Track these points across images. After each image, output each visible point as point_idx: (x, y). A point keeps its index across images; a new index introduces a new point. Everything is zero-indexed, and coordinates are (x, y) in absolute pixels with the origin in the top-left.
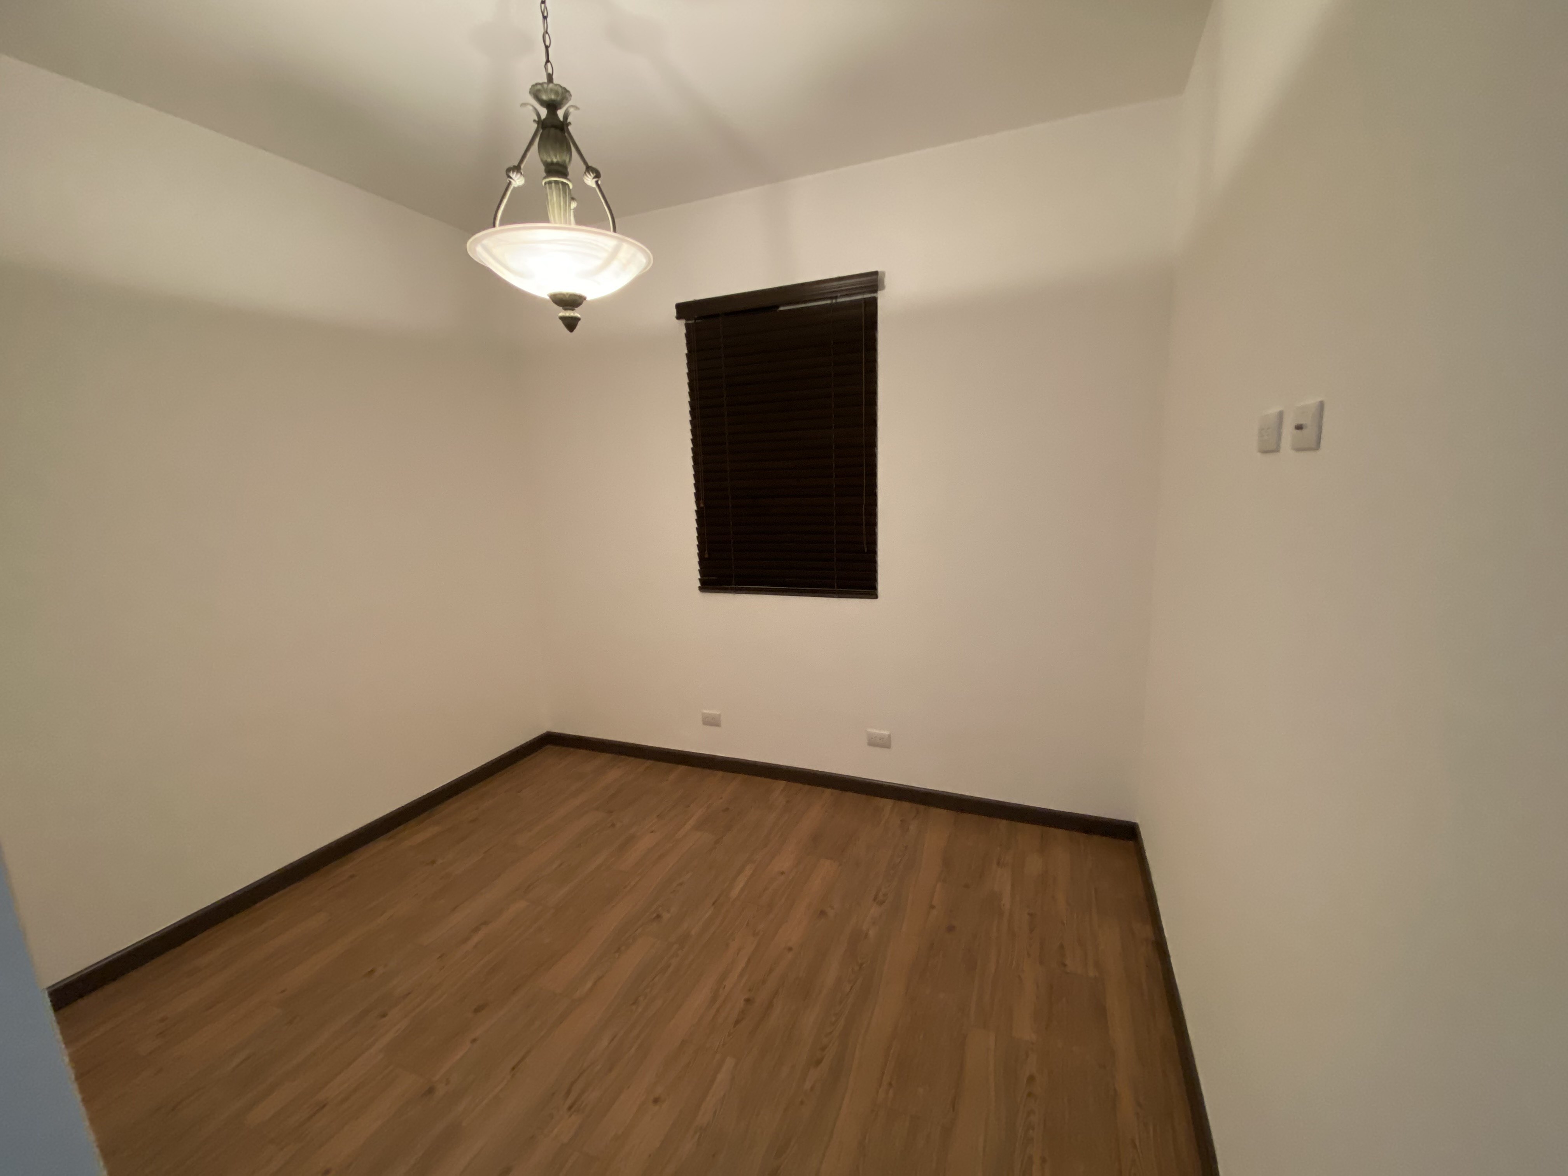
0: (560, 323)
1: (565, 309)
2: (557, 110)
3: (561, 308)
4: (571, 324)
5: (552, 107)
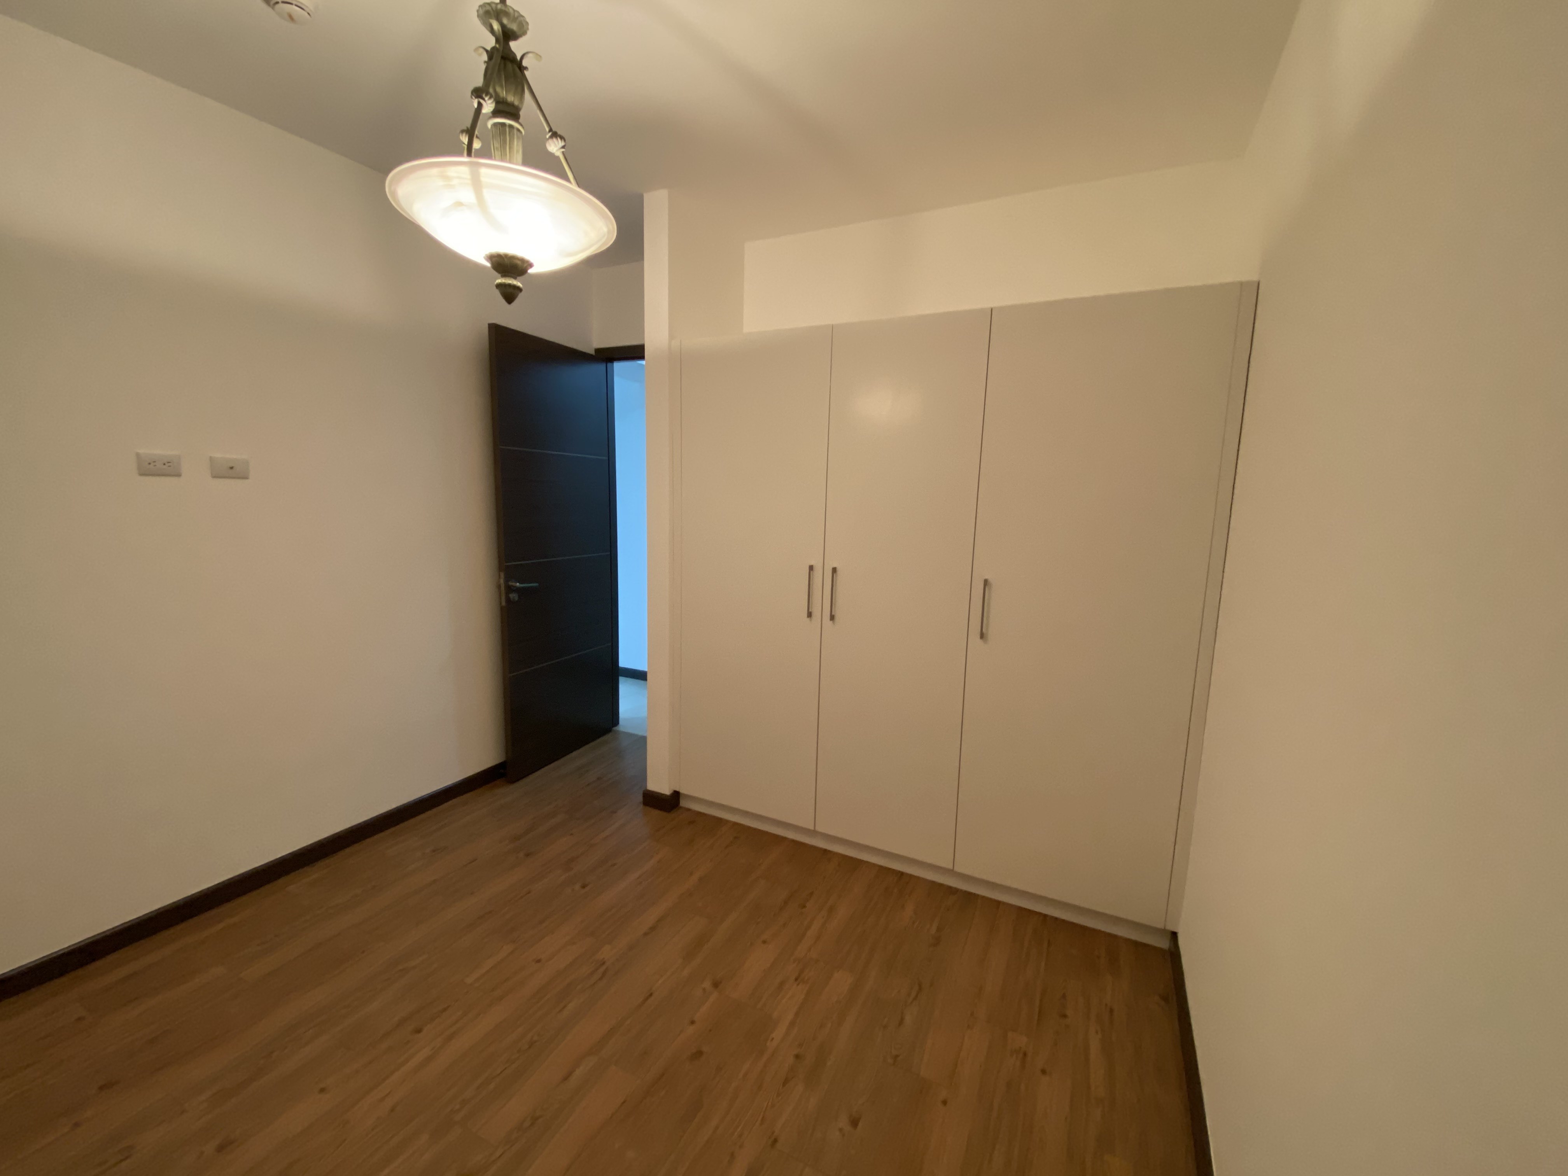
0: (497, 294)
1: (503, 276)
2: (511, 43)
3: (500, 275)
4: (509, 294)
5: (505, 35)
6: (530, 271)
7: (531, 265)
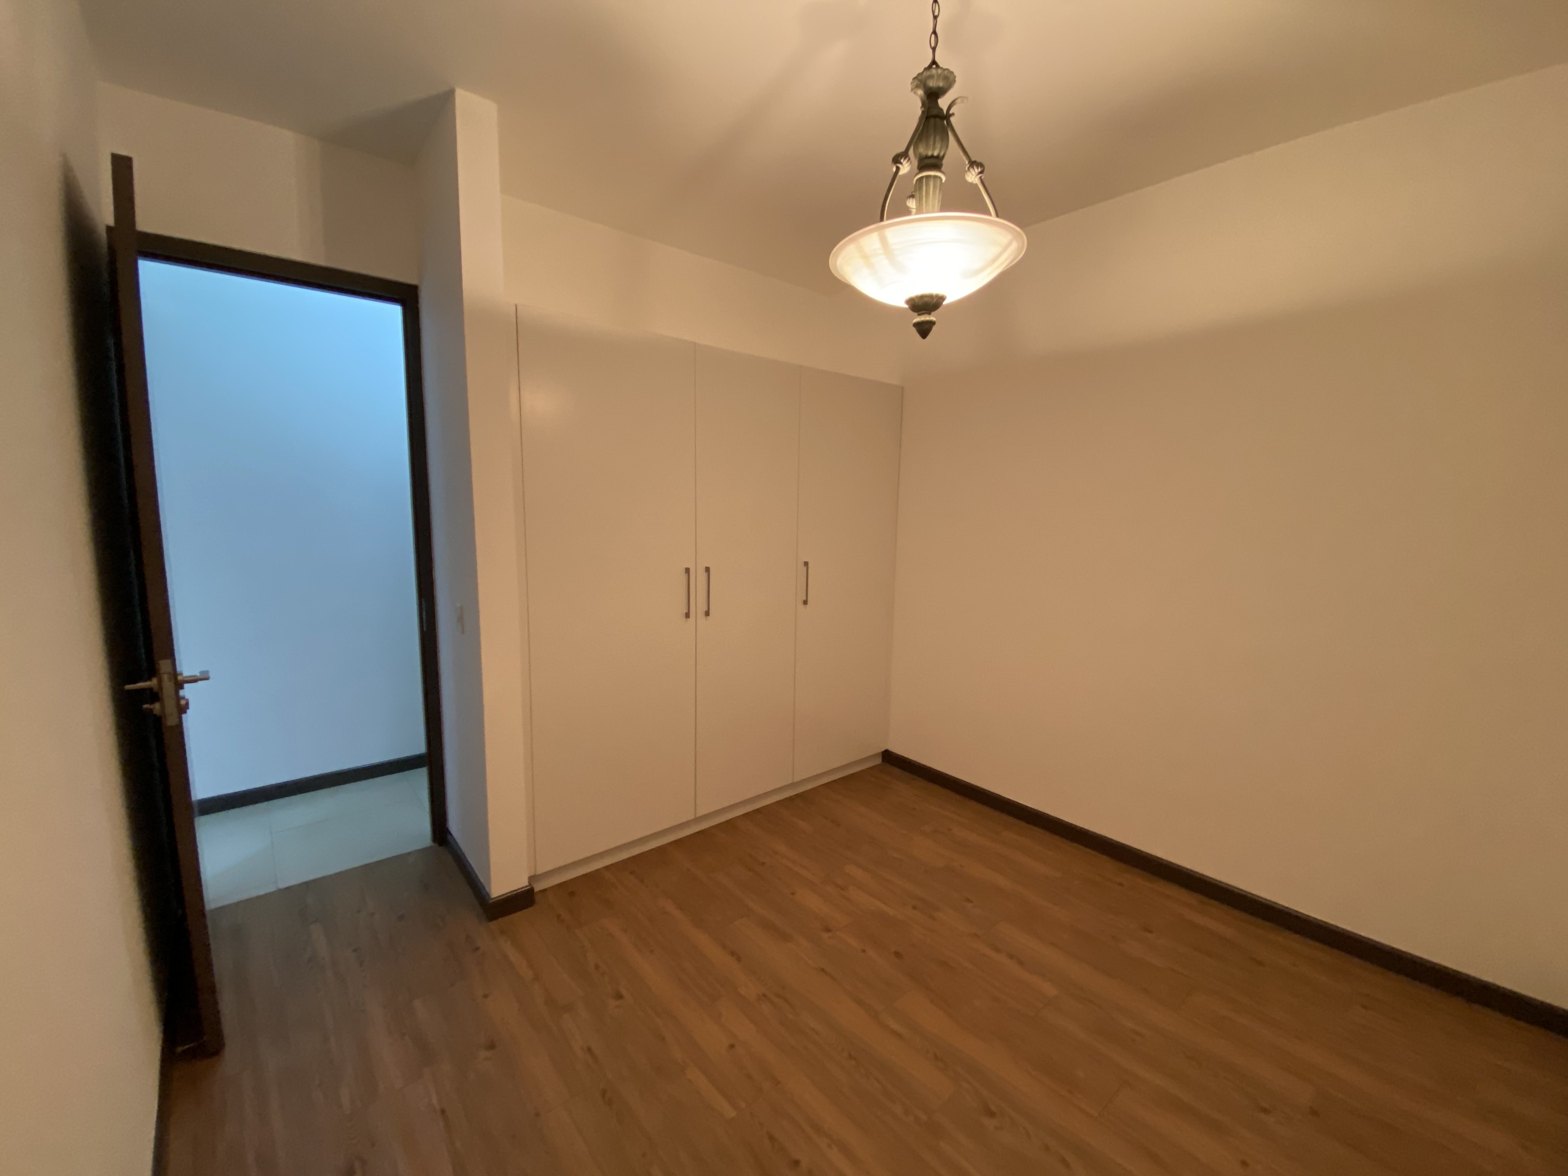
0: (914, 330)
1: (919, 315)
2: (938, 98)
3: (916, 314)
4: (924, 330)
5: (932, 96)
6: (945, 303)
7: (942, 298)
